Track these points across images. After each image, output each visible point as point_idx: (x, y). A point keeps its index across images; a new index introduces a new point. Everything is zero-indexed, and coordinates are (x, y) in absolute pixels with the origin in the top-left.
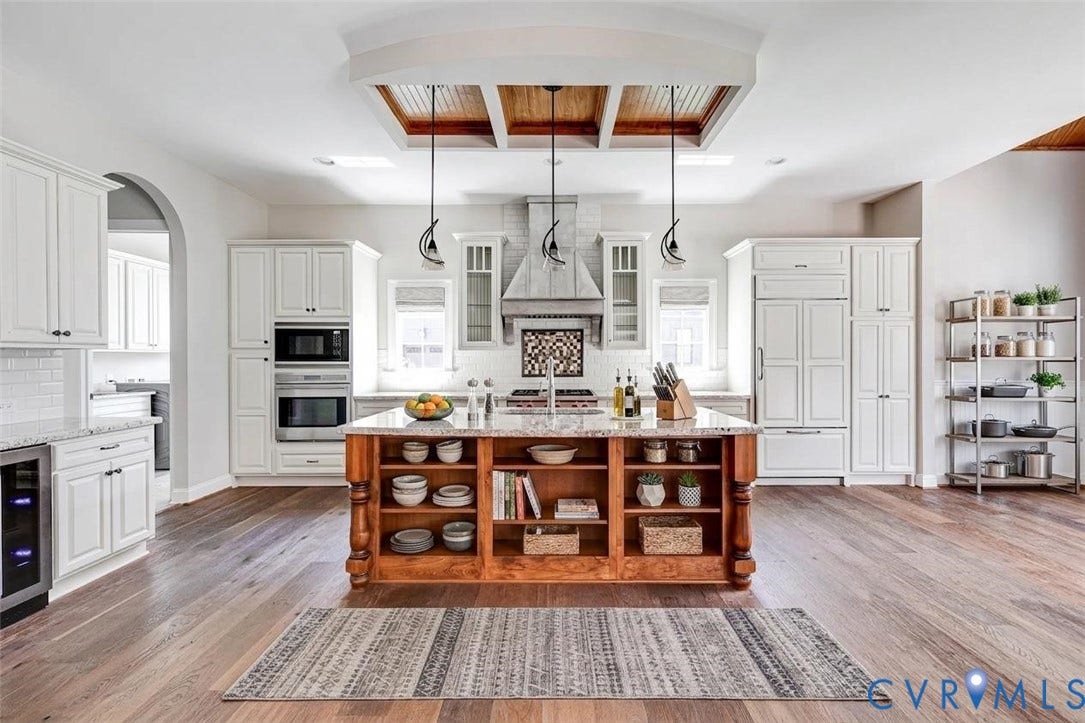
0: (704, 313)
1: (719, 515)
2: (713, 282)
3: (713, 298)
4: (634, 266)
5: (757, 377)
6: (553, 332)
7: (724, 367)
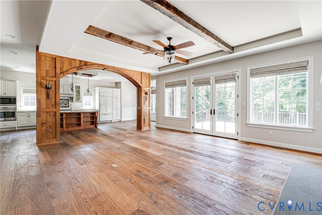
0: (91, 97)
1: (94, 121)
2: (93, 92)
3: (93, 95)
4: (79, 89)
5: (100, 107)
6: (62, 99)
7: (95, 106)
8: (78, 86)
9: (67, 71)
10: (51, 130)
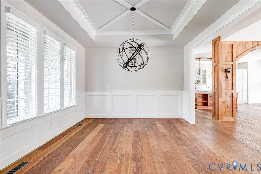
4: (205, 73)
8: (204, 70)
9: (241, 54)
10: (228, 109)
